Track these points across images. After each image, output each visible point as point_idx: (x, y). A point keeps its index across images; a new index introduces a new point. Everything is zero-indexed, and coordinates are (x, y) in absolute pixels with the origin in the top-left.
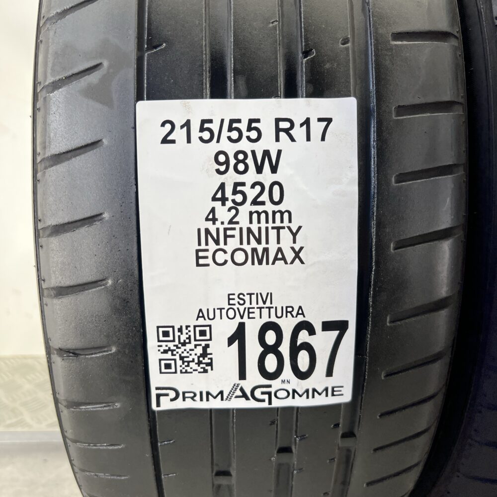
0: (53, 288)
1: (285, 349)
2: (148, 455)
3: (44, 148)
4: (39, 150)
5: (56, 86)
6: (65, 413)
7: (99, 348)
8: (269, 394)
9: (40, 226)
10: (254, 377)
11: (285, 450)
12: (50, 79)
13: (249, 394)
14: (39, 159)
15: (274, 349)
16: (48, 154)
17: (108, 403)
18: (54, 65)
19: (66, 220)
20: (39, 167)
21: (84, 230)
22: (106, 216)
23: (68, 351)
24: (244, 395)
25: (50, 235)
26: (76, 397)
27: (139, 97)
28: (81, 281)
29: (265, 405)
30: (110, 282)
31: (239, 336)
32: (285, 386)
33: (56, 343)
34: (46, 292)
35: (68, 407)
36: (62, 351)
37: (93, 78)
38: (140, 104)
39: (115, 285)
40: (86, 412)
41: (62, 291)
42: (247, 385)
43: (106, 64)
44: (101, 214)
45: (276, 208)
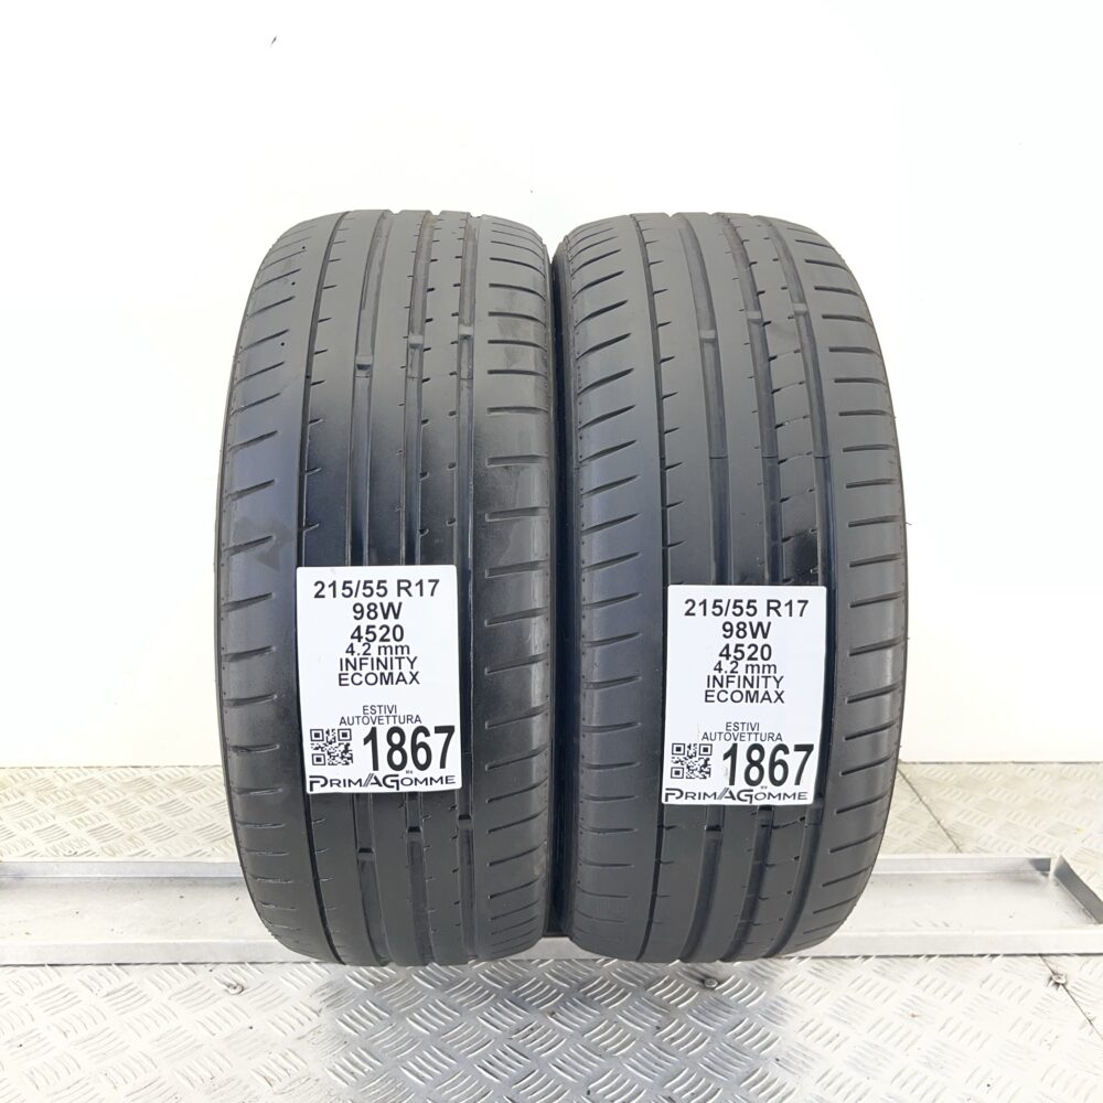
0: (232, 700)
1: (407, 747)
2: (304, 832)
3: (228, 596)
4: (222, 595)
5: (237, 549)
6: (237, 798)
7: (267, 746)
8: (397, 781)
9: (223, 653)
10: (385, 769)
11: (414, 829)
12: (232, 544)
13: (381, 781)
14: (222, 603)
15: (399, 747)
16: (231, 600)
17: (273, 789)
18: (235, 533)
19: (243, 650)
20: (223, 609)
21: (256, 658)
22: (274, 649)
23: (242, 748)
24: (378, 783)
25: (231, 661)
26: (247, 786)
27: (299, 565)
28: (253, 695)
29: (394, 790)
30: (276, 697)
31: (372, 737)
32: (409, 775)
33: (233, 741)
34: (225, 703)
35: (239, 793)
36: (237, 748)
37: (265, 547)
38: (300, 570)
39: (279, 700)
40: (255, 796)
41: (238, 702)
42: (380, 775)
43: (274, 538)
44: (269, 647)
45: (398, 644)
